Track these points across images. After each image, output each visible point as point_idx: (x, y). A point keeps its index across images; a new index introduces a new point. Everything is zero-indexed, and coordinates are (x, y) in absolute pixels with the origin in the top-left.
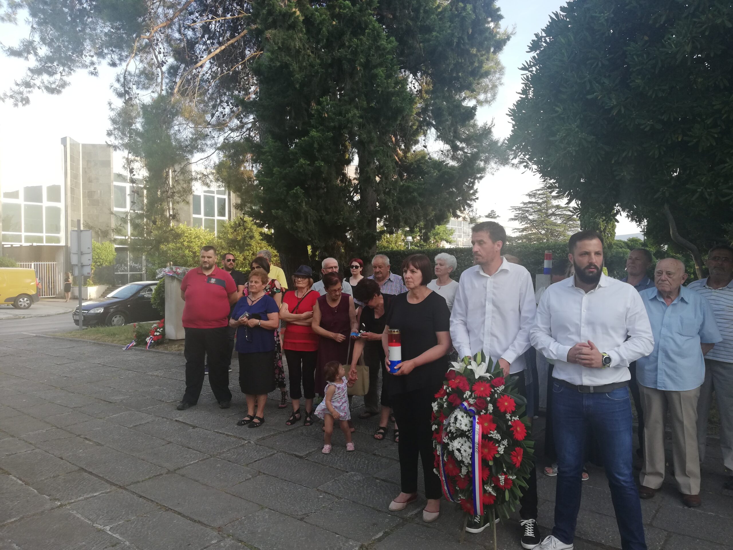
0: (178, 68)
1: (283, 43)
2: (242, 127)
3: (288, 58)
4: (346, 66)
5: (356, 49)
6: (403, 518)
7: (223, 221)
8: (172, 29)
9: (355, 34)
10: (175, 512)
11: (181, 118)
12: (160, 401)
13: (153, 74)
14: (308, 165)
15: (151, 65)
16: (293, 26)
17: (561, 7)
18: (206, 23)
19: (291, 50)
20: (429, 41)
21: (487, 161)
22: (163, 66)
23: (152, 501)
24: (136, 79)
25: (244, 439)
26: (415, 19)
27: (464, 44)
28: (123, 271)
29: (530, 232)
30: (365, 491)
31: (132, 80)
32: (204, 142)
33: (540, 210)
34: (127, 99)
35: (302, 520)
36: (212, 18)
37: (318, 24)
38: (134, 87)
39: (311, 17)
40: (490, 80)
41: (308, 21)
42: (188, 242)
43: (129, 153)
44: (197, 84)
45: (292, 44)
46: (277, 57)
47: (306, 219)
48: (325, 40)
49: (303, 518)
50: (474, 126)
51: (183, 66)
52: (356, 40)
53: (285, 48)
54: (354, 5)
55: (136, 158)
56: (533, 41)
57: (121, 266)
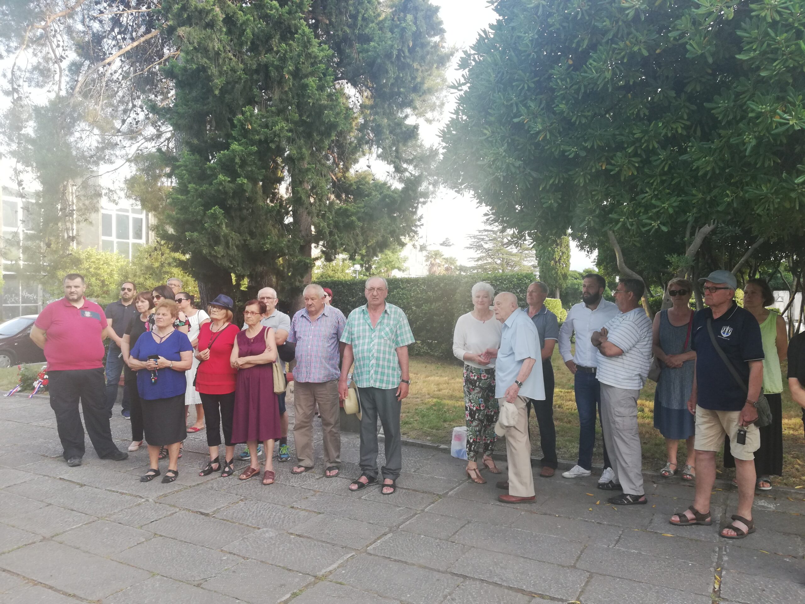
0: (82, 65)
1: (199, 43)
2: (159, 136)
3: (205, 60)
4: (273, 74)
5: (284, 55)
6: (315, 577)
7: (139, 245)
8: (73, 18)
9: (283, 39)
10: (45, 586)
11: (84, 124)
12: (44, 456)
13: (49, 70)
14: (229, 181)
15: (47, 59)
16: (211, 25)
17: (489, 24)
18: (116, 15)
19: (208, 51)
20: (367, 51)
21: (435, 184)
22: (61, 61)
23: (18, 575)
24: (28, 75)
25: (141, 497)
26: (353, 26)
27: (405, 57)
28: (13, 303)
29: (485, 262)
30: (276, 549)
31: (22, 76)
32: (112, 152)
33: (495, 239)
34: (15, 98)
35: (198, 586)
36: (123, 10)
37: (241, 25)
38: (26, 84)
39: (233, 16)
40: (438, 98)
41: (229, 20)
42: (95, 269)
43: (18, 162)
44: (104, 84)
45: (211, 45)
46: (192, 58)
47: (227, 243)
48: (249, 43)
49: (201, 584)
50: (421, 146)
51: (87, 63)
52: (284, 45)
53: (202, 49)
54: (281, 6)
55: (26, 168)
56: (461, 58)
57: (11, 296)
